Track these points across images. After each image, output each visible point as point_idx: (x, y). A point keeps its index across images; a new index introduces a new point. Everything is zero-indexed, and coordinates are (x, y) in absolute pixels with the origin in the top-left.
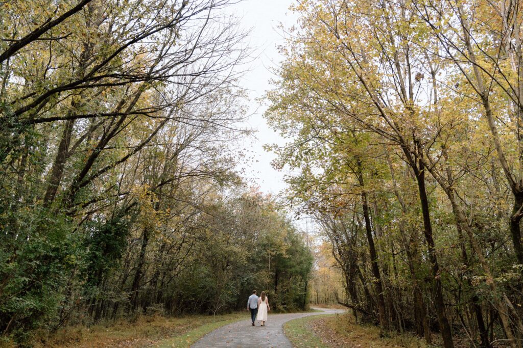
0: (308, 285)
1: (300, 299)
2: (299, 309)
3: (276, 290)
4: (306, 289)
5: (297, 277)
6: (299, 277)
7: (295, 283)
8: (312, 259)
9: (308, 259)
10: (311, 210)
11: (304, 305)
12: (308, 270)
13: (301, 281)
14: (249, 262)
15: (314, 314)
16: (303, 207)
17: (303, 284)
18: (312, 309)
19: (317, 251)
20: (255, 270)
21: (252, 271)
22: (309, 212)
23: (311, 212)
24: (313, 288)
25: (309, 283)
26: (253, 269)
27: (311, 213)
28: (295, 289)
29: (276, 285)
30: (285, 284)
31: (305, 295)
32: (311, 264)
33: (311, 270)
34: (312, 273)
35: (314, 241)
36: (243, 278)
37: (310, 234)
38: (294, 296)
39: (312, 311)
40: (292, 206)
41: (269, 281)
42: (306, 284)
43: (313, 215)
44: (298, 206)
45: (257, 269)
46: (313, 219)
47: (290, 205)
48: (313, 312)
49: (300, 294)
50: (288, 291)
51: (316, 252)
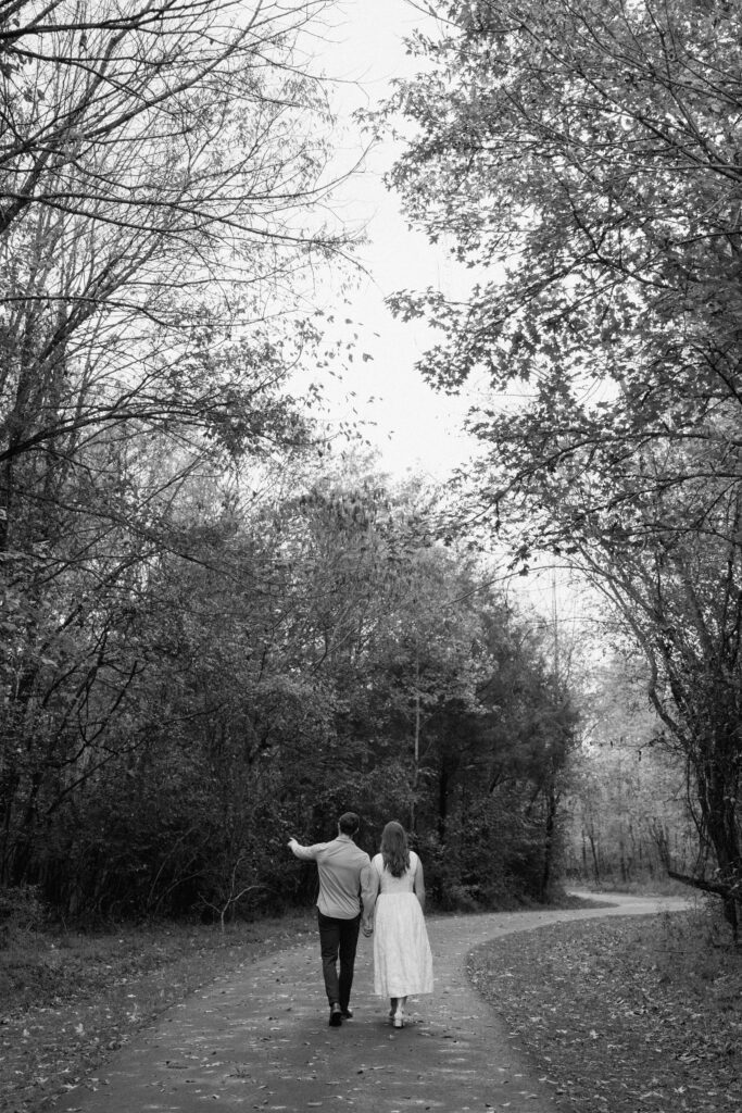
0: (558, 812)
1: (530, 860)
2: (527, 898)
3: (442, 829)
4: (550, 826)
5: (518, 783)
6: (524, 785)
7: (511, 806)
8: (574, 718)
9: (558, 719)
10: (569, 539)
11: (544, 885)
12: (559, 757)
13: (533, 799)
14: (341, 731)
15: (583, 914)
16: (542, 528)
17: (541, 807)
18: (575, 898)
19: (593, 689)
20: (365, 760)
21: (355, 763)
22: (564, 545)
23: (571, 545)
24: (577, 822)
25: (564, 804)
26: (359, 757)
27: (571, 551)
28: (511, 828)
29: (443, 813)
30: (474, 809)
31: (548, 846)
32: (571, 735)
33: (571, 756)
34: (575, 769)
35: (579, 653)
36: (323, 788)
37: (566, 626)
38: (506, 851)
39: (575, 903)
40: (498, 523)
41: (415, 798)
42: (553, 810)
43: (579, 555)
44: (521, 526)
45: (370, 756)
46: (577, 572)
47: (493, 522)
48: (577, 908)
49: (528, 843)
50: (485, 832)
51: (587, 691)
